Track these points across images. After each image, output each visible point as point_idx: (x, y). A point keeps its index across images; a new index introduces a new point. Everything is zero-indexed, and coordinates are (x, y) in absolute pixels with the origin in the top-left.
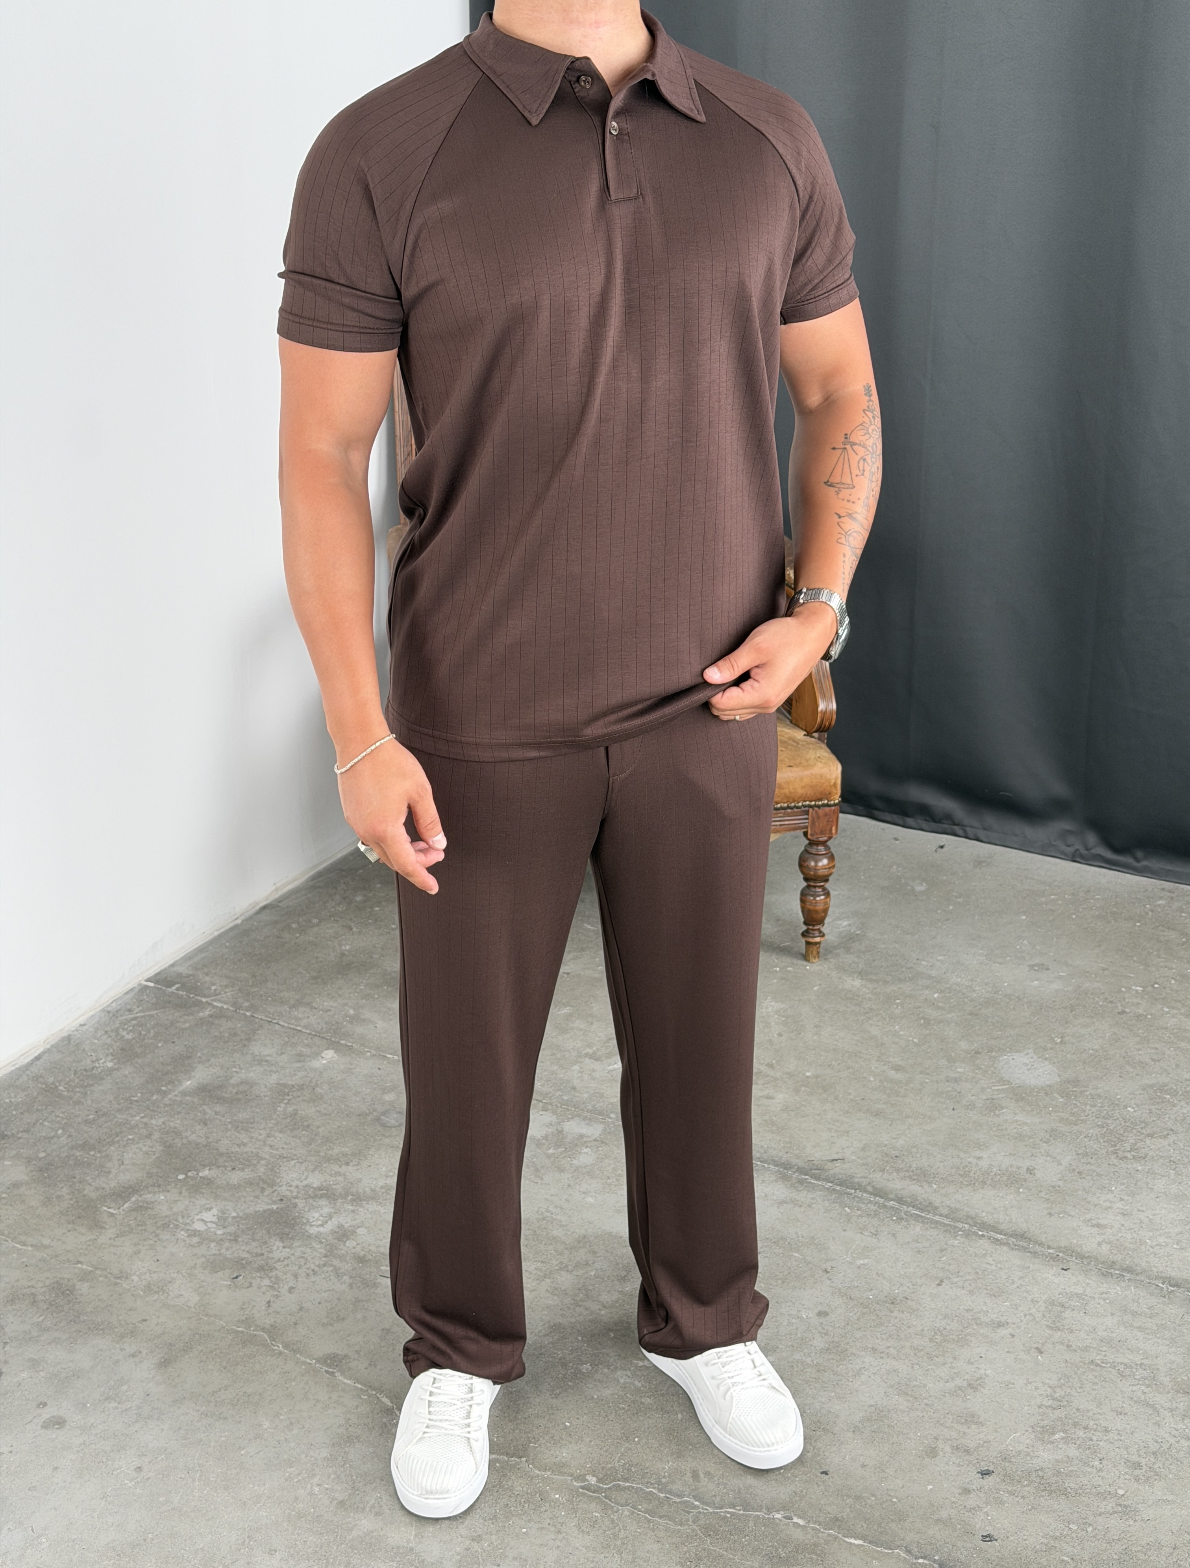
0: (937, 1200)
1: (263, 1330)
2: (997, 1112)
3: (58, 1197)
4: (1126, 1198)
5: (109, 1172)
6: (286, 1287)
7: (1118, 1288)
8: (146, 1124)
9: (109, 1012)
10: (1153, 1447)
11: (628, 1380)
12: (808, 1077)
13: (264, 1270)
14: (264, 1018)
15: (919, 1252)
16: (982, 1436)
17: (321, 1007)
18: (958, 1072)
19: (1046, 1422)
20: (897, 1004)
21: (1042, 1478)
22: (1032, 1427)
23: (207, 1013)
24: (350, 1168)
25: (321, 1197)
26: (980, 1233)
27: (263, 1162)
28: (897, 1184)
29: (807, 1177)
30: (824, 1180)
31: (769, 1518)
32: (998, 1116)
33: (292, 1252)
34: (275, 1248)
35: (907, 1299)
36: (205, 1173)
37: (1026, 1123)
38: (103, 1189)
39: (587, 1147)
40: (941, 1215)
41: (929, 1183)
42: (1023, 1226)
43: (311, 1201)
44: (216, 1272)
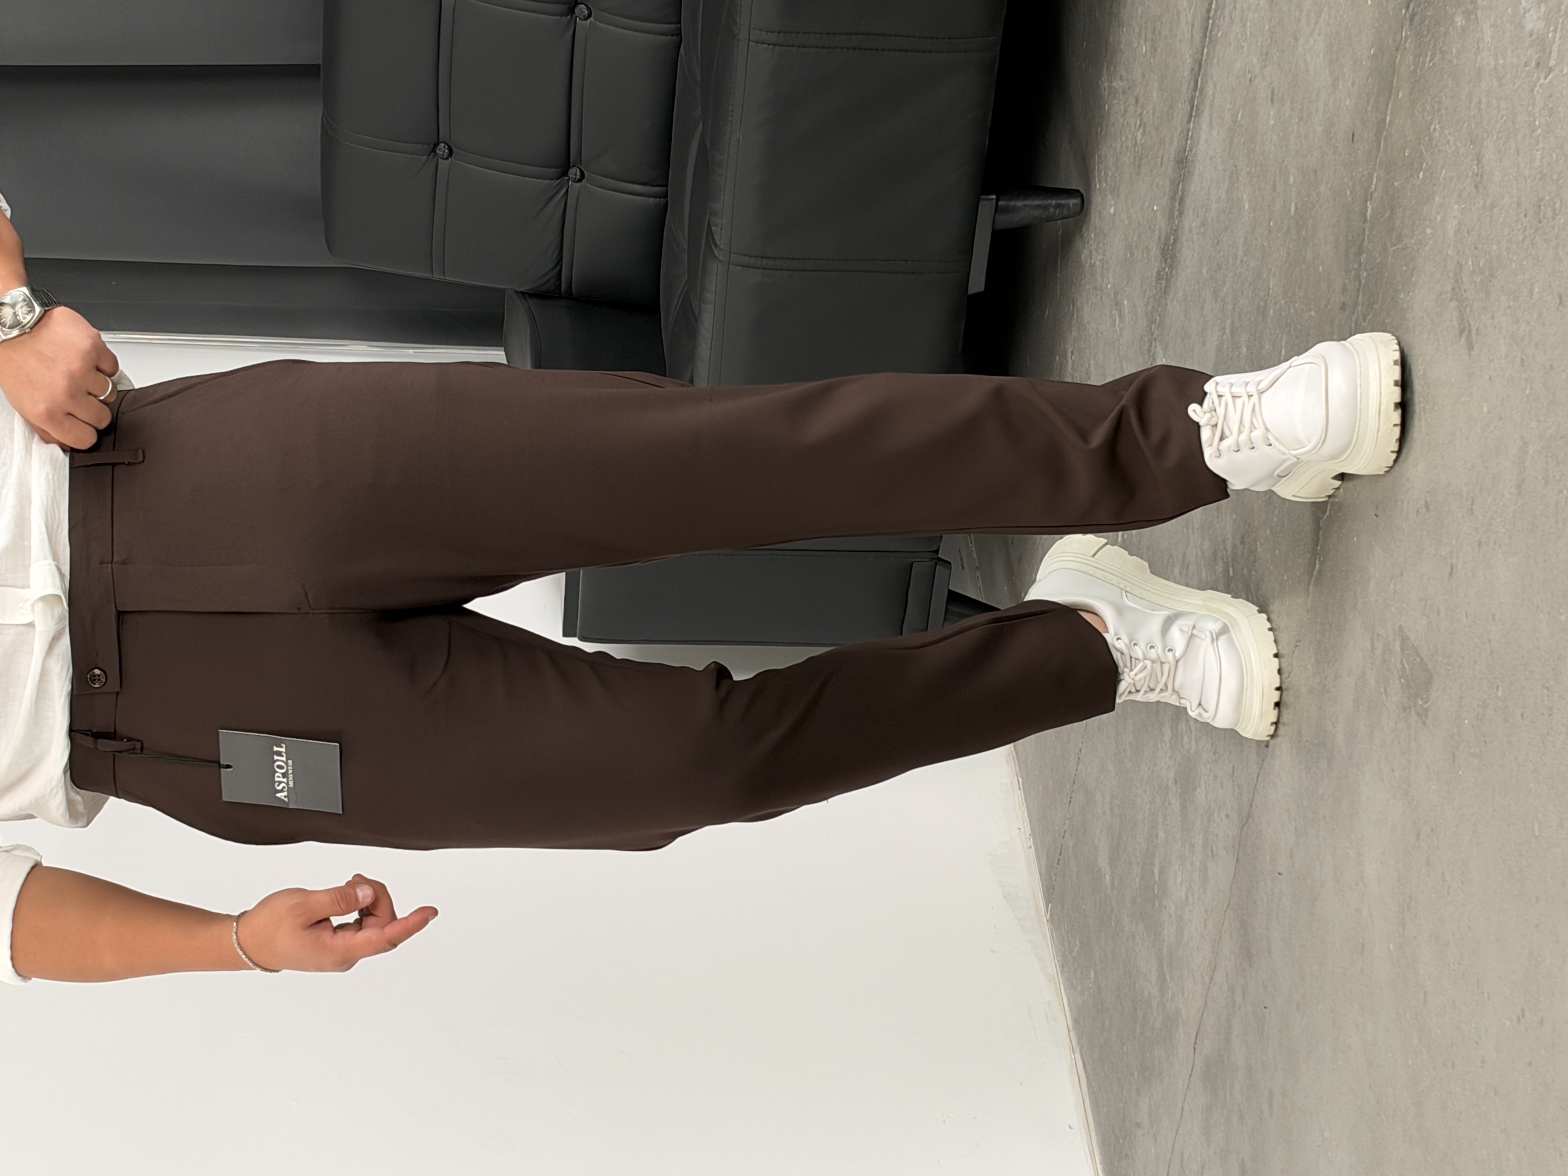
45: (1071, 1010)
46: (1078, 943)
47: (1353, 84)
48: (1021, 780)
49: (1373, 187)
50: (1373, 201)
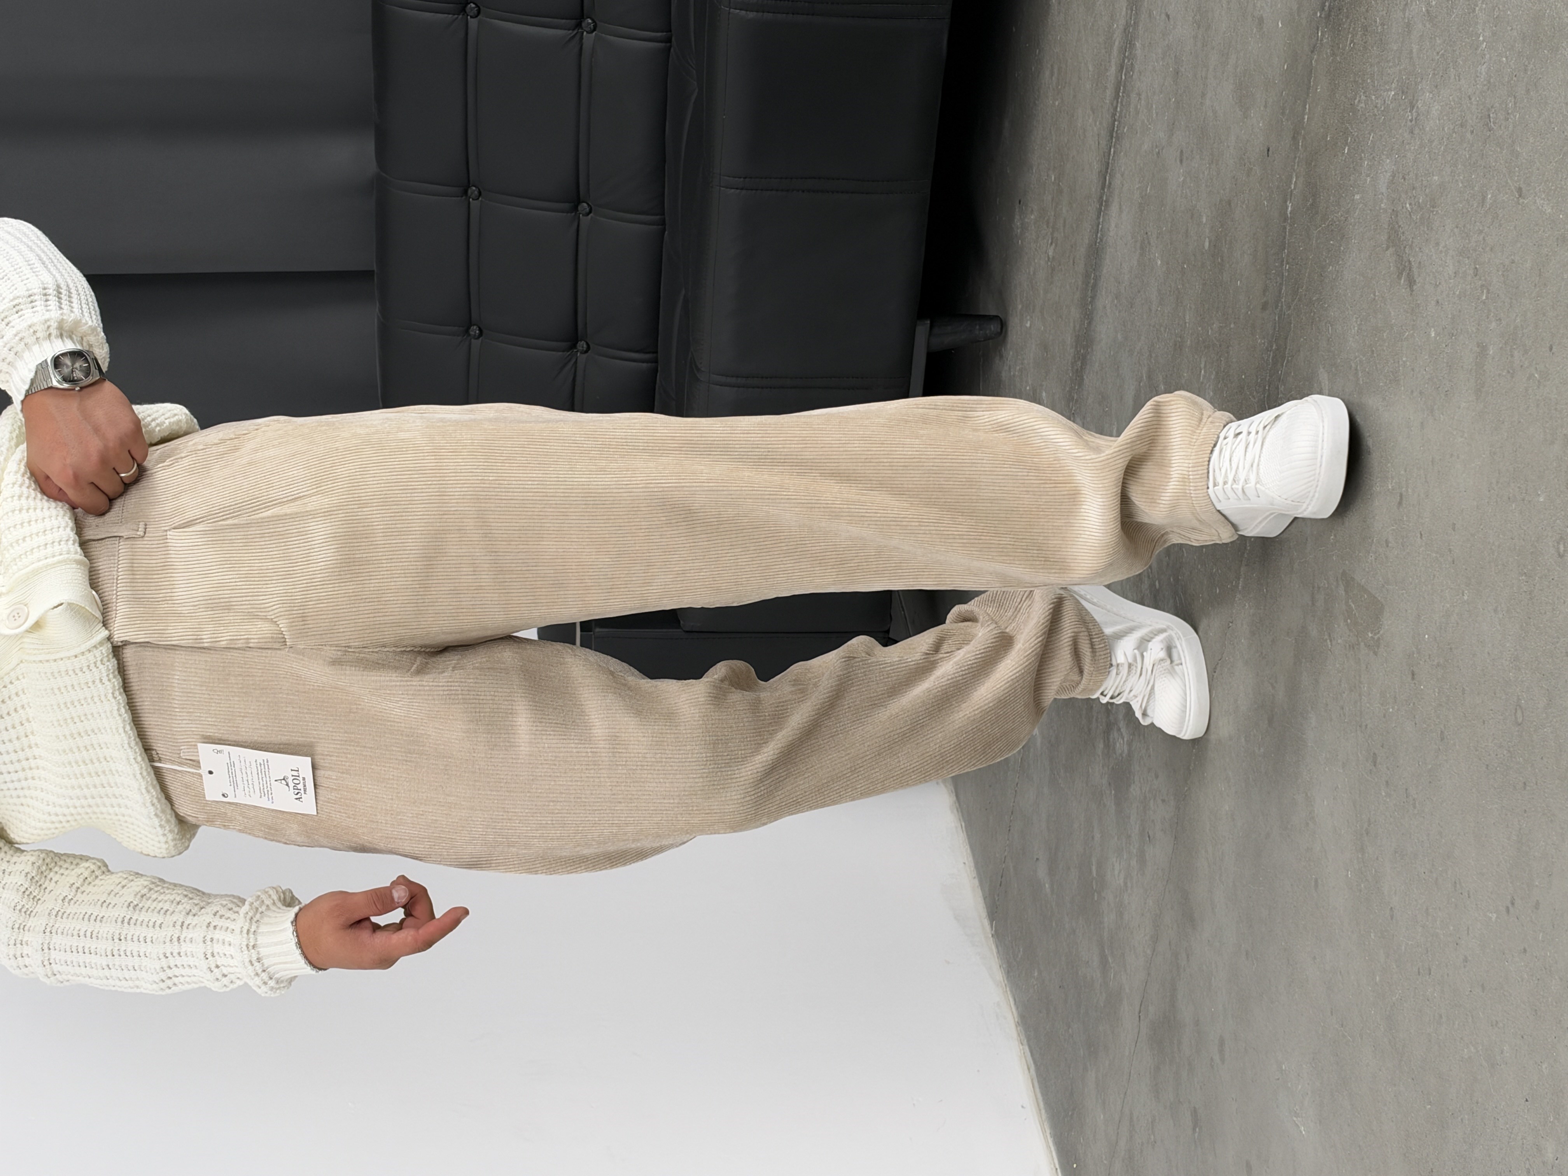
45: (1018, 1008)
46: (1021, 950)
47: (1265, 107)
49: (1293, 187)
50: (1293, 199)
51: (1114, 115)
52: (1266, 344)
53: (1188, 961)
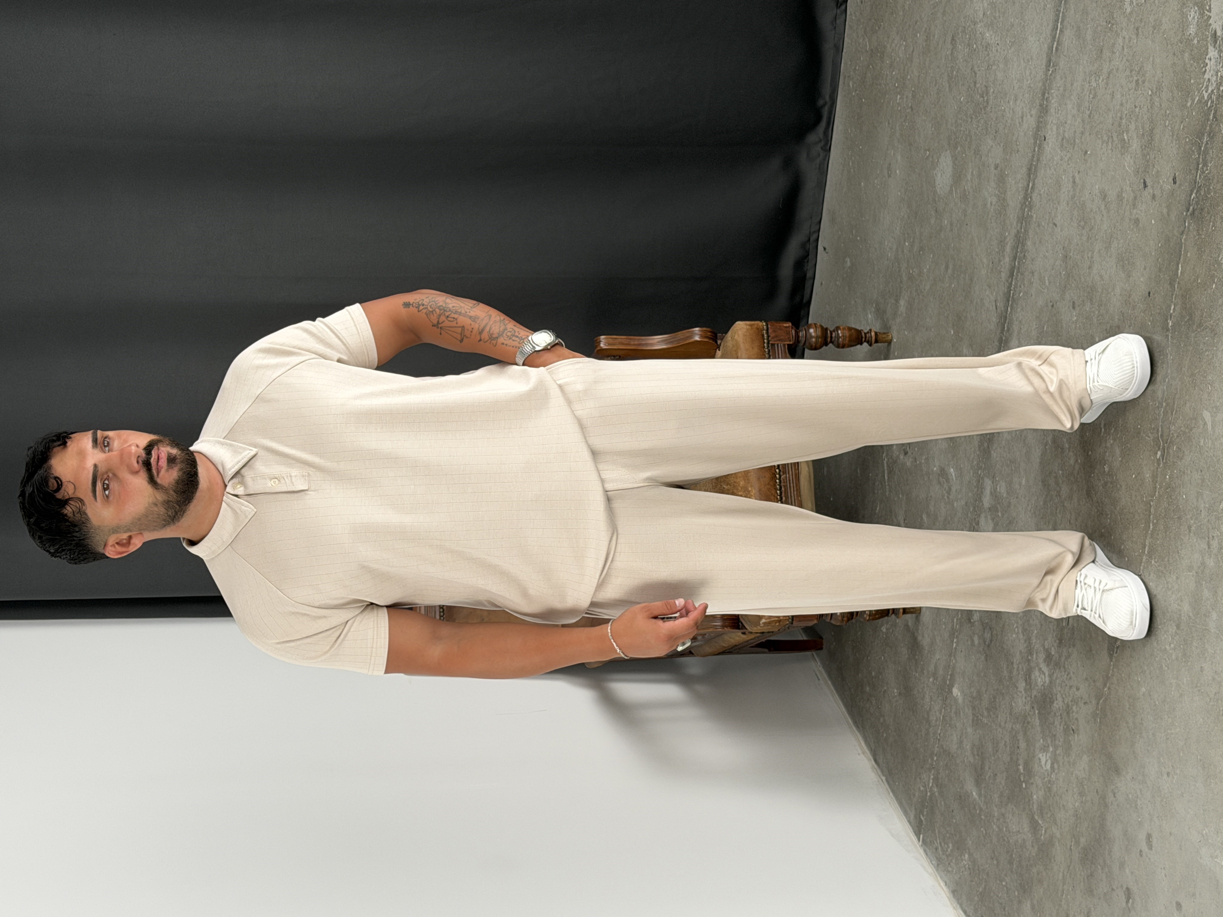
0: (1013, 232)
1: (1098, 704)
2: (967, 193)
3: (1038, 874)
4: (1008, 99)
5: (1024, 840)
6: (1076, 693)
7: (1053, 101)
8: (998, 819)
9: (938, 865)
10: (1128, 73)
11: (1111, 437)
12: (954, 333)
13: (1069, 711)
14: (937, 745)
15: (1040, 242)
16: (1128, 189)
17: (929, 704)
18: (947, 223)
19: (1119, 146)
20: (913, 271)
21: (1145, 146)
22: (1122, 154)
23: (936, 790)
24: (1015, 661)
25: (1030, 677)
26: (1029, 199)
27: (1014, 726)
28: (1007, 259)
29: (1006, 326)
30: (1007, 313)
31: (1172, 329)
32: (969, 193)
33: (1059, 693)
34: (1057, 706)
35: (1064, 248)
36: (1021, 767)
37: (972, 172)
38: (1032, 842)
39: (996, 488)
40: (1021, 229)
41: (1005, 238)
42: (1024, 170)
43: (1033, 686)
44: (1071, 745)
45: (949, 887)
46: (950, 845)
47: (1145, 269)
48: (884, 778)
49: (1172, 311)
50: (1172, 317)
51: (1009, 287)
52: (1157, 405)
53: (1115, 797)
